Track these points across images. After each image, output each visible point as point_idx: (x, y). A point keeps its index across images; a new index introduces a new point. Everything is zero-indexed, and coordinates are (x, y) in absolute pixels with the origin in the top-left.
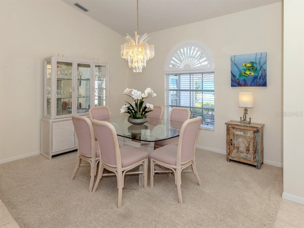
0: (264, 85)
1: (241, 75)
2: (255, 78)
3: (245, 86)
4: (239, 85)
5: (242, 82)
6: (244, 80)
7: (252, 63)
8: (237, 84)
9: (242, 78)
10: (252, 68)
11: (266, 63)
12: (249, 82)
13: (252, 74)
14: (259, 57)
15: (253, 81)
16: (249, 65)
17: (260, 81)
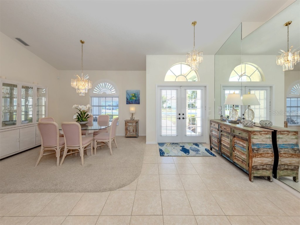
0: (139, 103)
2: (136, 100)
3: (132, 104)
5: (131, 102)
6: (132, 101)
7: (135, 94)
8: (129, 103)
9: (131, 100)
10: (135, 96)
11: (139, 94)
12: (133, 102)
13: (135, 99)
14: (137, 92)
15: (135, 102)
16: (133, 95)
17: (137, 102)
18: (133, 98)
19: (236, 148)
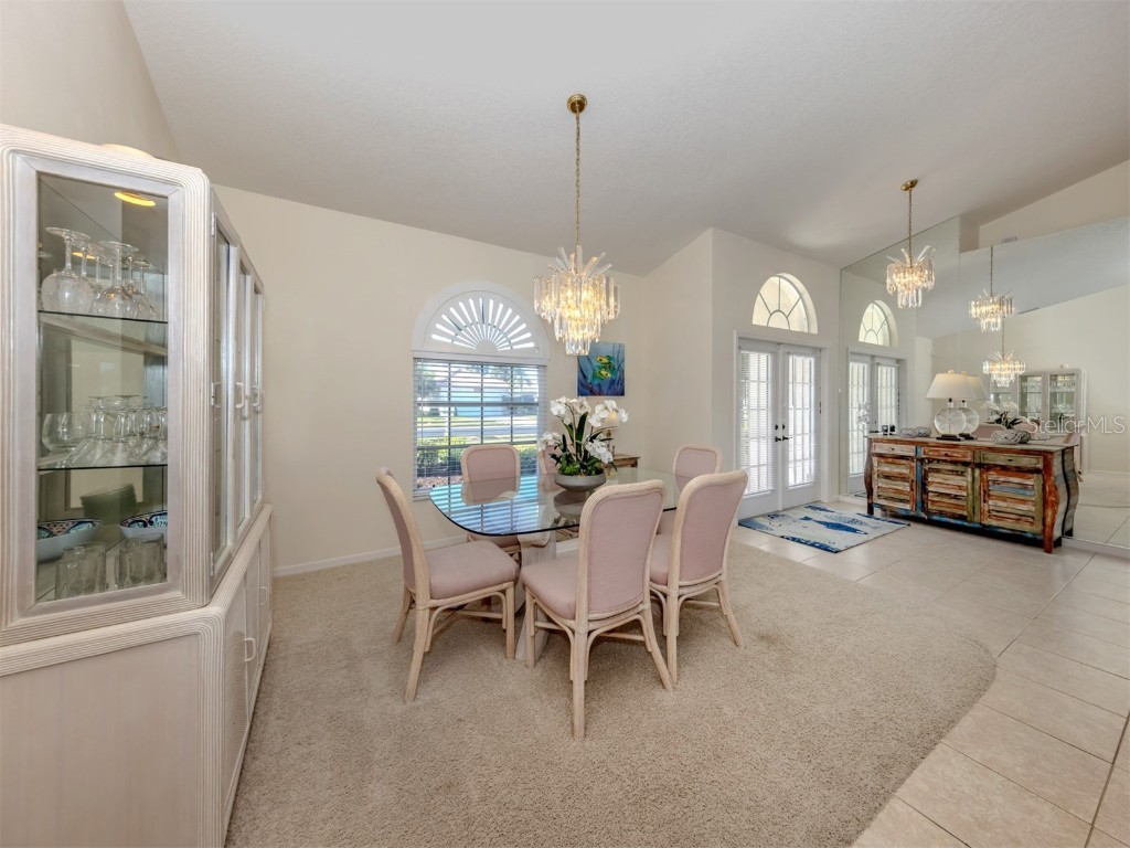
0: (622, 394)
1: (594, 376)
2: (613, 382)
3: (600, 395)
4: (592, 393)
5: (596, 389)
6: (599, 385)
7: (609, 358)
8: (588, 392)
9: (596, 382)
10: (609, 366)
11: (623, 361)
12: (605, 388)
13: (609, 375)
14: (616, 349)
15: (610, 388)
16: (605, 360)
17: (616, 388)
18: (603, 372)
19: (991, 493)
